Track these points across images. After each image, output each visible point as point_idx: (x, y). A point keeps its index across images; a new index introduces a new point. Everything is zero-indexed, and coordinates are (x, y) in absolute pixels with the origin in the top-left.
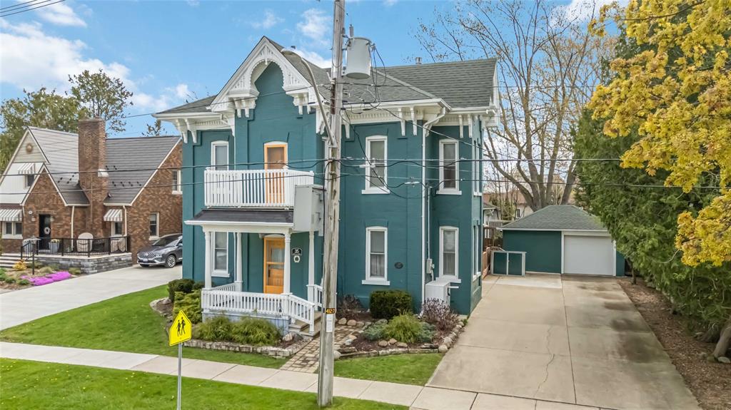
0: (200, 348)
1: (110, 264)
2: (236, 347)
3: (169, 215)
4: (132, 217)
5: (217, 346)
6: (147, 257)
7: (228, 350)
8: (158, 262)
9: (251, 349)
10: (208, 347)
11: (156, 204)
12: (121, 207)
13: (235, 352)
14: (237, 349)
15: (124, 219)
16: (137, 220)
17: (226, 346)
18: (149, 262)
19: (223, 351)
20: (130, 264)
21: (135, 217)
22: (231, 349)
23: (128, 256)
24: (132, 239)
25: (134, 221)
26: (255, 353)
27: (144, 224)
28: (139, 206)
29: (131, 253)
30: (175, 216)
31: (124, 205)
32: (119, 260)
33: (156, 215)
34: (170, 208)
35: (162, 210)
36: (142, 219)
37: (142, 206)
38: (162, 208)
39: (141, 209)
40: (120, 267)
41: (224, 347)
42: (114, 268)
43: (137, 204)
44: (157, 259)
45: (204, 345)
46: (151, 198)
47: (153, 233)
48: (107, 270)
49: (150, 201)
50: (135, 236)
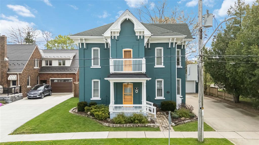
0: (121, 127)
1: (15, 98)
2: (137, 125)
3: (33, 77)
4: (21, 78)
5: (129, 125)
6: (32, 95)
7: (134, 127)
8: (38, 97)
9: (143, 125)
10: (125, 126)
11: (29, 73)
12: (16, 74)
13: (136, 127)
14: (137, 126)
15: (18, 79)
16: (23, 79)
17: (133, 125)
18: (34, 96)
19: (131, 127)
20: (22, 98)
21: (23, 78)
22: (135, 126)
23: (21, 94)
24: (22, 87)
25: (23, 80)
26: (145, 126)
27: (25, 81)
28: (24, 73)
29: (22, 93)
30: (35, 77)
31: (18, 73)
32: (18, 96)
33: (29, 77)
34: (33, 74)
35: (31, 75)
36: (25, 79)
37: (25, 73)
38: (31, 74)
39: (25, 74)
40: (19, 99)
41: (132, 126)
42: (17, 100)
43: (23, 73)
44: (38, 95)
45: (123, 126)
46: (28, 70)
47: (28, 85)
48: (15, 101)
49: (27, 71)
50: (22, 86)
